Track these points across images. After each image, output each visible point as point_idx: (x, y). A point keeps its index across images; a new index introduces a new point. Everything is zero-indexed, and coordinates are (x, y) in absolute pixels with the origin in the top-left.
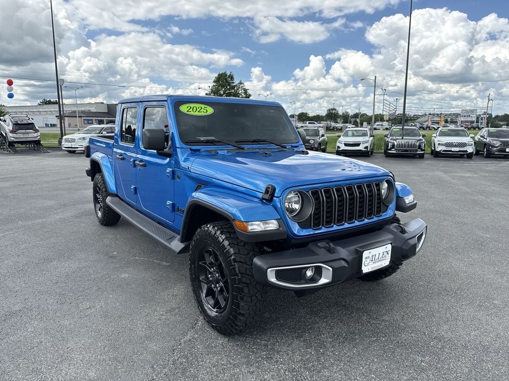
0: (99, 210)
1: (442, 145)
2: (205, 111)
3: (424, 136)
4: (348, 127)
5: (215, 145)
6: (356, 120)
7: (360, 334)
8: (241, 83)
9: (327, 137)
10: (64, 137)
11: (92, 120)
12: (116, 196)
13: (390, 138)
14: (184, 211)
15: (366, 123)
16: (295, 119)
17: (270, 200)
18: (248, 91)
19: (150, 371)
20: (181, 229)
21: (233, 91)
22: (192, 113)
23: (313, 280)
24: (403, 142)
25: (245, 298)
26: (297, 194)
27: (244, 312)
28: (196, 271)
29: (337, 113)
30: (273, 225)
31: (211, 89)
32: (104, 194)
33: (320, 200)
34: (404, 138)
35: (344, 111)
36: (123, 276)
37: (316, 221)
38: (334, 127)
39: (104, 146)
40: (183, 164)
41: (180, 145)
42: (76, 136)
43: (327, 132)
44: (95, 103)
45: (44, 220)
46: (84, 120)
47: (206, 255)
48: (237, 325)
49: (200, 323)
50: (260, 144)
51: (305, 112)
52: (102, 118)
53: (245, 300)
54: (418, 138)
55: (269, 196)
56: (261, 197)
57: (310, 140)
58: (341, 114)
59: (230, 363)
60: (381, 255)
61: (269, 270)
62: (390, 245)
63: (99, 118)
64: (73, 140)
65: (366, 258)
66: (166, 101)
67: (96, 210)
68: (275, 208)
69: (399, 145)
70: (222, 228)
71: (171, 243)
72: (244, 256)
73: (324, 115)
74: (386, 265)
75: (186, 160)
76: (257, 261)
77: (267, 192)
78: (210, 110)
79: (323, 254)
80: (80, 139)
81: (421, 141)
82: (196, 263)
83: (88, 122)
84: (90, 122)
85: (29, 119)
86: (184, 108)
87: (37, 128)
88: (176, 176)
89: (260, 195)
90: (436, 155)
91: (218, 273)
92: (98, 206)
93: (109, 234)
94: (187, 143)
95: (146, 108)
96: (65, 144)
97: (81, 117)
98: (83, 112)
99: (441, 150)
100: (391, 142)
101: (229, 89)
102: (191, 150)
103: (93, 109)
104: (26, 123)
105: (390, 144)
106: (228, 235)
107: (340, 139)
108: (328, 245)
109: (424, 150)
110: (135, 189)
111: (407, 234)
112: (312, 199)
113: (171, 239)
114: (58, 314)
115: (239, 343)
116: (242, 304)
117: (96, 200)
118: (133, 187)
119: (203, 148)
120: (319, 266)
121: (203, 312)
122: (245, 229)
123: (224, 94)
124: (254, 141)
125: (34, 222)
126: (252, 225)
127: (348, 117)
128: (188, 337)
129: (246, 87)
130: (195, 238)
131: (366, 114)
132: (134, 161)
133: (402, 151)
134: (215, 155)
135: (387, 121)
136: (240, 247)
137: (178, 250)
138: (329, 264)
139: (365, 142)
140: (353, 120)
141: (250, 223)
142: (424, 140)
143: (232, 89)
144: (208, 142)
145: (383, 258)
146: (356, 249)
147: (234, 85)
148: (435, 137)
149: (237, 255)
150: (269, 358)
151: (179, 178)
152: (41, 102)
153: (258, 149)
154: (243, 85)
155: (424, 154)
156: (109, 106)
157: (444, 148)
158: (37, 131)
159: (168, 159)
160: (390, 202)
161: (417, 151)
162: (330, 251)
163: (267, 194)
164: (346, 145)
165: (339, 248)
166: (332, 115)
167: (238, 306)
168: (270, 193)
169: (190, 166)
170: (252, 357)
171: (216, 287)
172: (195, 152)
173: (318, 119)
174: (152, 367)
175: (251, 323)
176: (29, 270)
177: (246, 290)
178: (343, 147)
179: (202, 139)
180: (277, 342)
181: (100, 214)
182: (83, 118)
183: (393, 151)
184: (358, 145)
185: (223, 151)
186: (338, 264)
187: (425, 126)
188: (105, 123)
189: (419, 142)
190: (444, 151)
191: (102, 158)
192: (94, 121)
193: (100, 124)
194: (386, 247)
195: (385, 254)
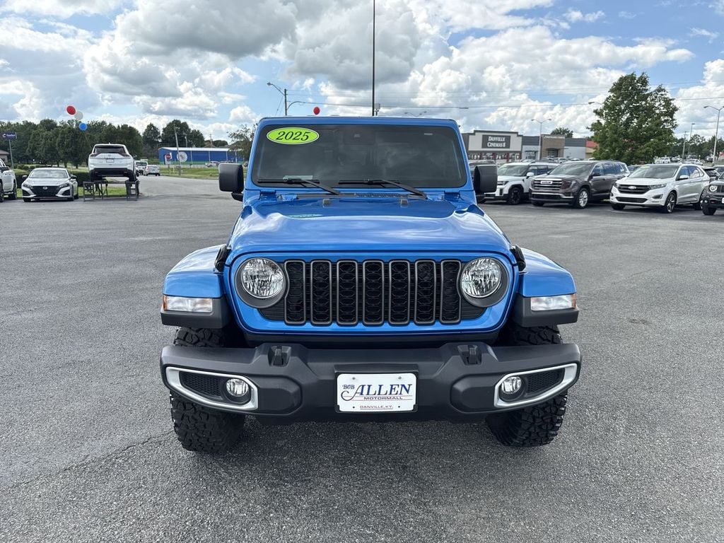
8: (660, 90)
17: (220, 270)
21: (644, 103)
23: (239, 401)
31: (605, 103)
33: (303, 279)
37: (294, 311)
41: (249, 185)
55: (218, 262)
60: (386, 388)
61: (168, 368)
62: (412, 375)
65: (346, 387)
68: (222, 281)
74: (402, 410)
78: (313, 136)
101: (637, 101)
112: (286, 276)
120: (240, 379)
123: (626, 109)
129: (670, 96)
143: (642, 101)
145: (392, 395)
147: (646, 93)
154: (663, 93)
160: (495, 302)
163: (217, 258)
168: (220, 258)
194: (400, 378)
195: (398, 389)
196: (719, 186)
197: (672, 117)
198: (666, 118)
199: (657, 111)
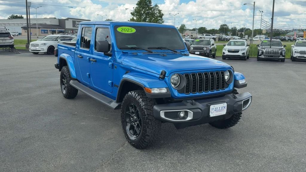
0: (64, 89)
1: (298, 52)
2: (131, 31)
3: (285, 46)
4: (235, 38)
5: (136, 50)
6: (242, 33)
7: (210, 151)
8: (156, 6)
9: (216, 46)
10: (31, 43)
11: (47, 31)
12: (76, 80)
13: (261, 47)
14: (118, 86)
15: (247, 36)
16: (196, 32)
17: (163, 78)
18: (161, 11)
19: (101, 162)
20: (116, 96)
21: (151, 11)
22: (124, 32)
23: (184, 118)
24: (270, 50)
25: (150, 127)
26: (178, 76)
27: (148, 134)
28: (125, 116)
29: (228, 28)
30: (164, 91)
31: (135, 10)
32: (68, 79)
33: (189, 79)
34: (272, 47)
35: (233, 27)
36: (82, 123)
37: (187, 89)
38: (224, 38)
39: (67, 49)
40: (119, 61)
41: (117, 49)
42: (38, 42)
43: (219, 42)
44: (50, 18)
45: (29, 95)
46: (42, 30)
47: (130, 108)
48: (145, 142)
49: (126, 144)
50: (162, 50)
51: (203, 27)
52: (55, 29)
53: (149, 128)
54: (280, 47)
55: (163, 76)
56: (159, 77)
57: (204, 47)
58: (231, 29)
59: (141, 160)
60: (221, 108)
61: (161, 112)
62: (226, 103)
63: (53, 29)
64: (37, 45)
65: (212, 109)
66: (110, 25)
67: (61, 89)
68: (166, 82)
69: (267, 52)
70: (139, 93)
71: (111, 104)
72: (149, 107)
73: (218, 29)
74: (224, 114)
75: (120, 58)
76: (156, 107)
77: (162, 74)
78: (134, 31)
79: (189, 105)
80: (42, 44)
81: (282, 50)
82: (125, 112)
83: (44, 32)
84: (45, 32)
85: (6, 30)
86: (119, 29)
87: (12, 36)
88: (114, 67)
89: (158, 76)
90: (294, 60)
91: (136, 116)
92: (63, 87)
93: (71, 103)
94: (120, 49)
95: (97, 28)
96: (31, 48)
97: (39, 28)
98: (41, 25)
99: (297, 56)
100: (261, 50)
101: (148, 10)
102: (123, 52)
103: (48, 23)
104: (5, 32)
105: (260, 51)
106: (142, 96)
107: (225, 47)
108: (192, 102)
109: (284, 56)
110: (89, 75)
111: (237, 99)
112: (185, 79)
113: (111, 102)
114: (49, 139)
115: (146, 152)
116: (148, 130)
117: (62, 83)
118: (88, 74)
119: (129, 52)
120: (186, 111)
121: (128, 138)
122: (150, 92)
123: (144, 13)
124: (159, 48)
125: (23, 96)
126: (153, 90)
127: (236, 31)
128: (120, 150)
129: (160, 9)
130: (124, 99)
131: (249, 29)
132: (89, 59)
133: (269, 57)
134: (136, 56)
135: (265, 34)
136: (148, 102)
137: (114, 107)
138: (192, 110)
139: (242, 50)
140: (239, 33)
141: (153, 89)
142: (284, 49)
143: (150, 10)
144: (132, 48)
145: (222, 110)
146: (207, 105)
147: (152, 7)
148: (293, 47)
149: (146, 106)
150: (161, 159)
151: (116, 68)
152: (10, 17)
153: (160, 52)
154: (158, 7)
155: (284, 59)
156: (60, 21)
157: (299, 55)
158: (12, 38)
159: (110, 58)
160: (231, 83)
161: (279, 56)
162: (192, 104)
163: (162, 75)
164: (229, 51)
165: (197, 103)
166: (224, 29)
167: (146, 131)
168: (164, 75)
169: (122, 62)
170: (153, 158)
171: (135, 124)
172: (125, 54)
173: (213, 32)
174: (102, 160)
175: (152, 141)
176: (28, 120)
177: (150, 123)
178: (227, 53)
179: (129, 46)
180: (166, 152)
181: (64, 92)
182: (41, 29)
183: (262, 56)
184: (238, 51)
185: (141, 53)
186: (196, 111)
187: (292, 39)
188: (57, 33)
189: (281, 50)
190: (299, 57)
191: (68, 57)
192: (49, 31)
193: (53, 34)
194: (224, 105)
195: (223, 108)
196: (194, 47)
197: (162, 18)
198: (160, 18)
199: (156, 15)
